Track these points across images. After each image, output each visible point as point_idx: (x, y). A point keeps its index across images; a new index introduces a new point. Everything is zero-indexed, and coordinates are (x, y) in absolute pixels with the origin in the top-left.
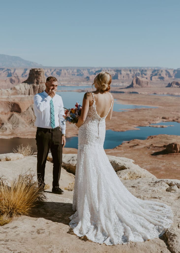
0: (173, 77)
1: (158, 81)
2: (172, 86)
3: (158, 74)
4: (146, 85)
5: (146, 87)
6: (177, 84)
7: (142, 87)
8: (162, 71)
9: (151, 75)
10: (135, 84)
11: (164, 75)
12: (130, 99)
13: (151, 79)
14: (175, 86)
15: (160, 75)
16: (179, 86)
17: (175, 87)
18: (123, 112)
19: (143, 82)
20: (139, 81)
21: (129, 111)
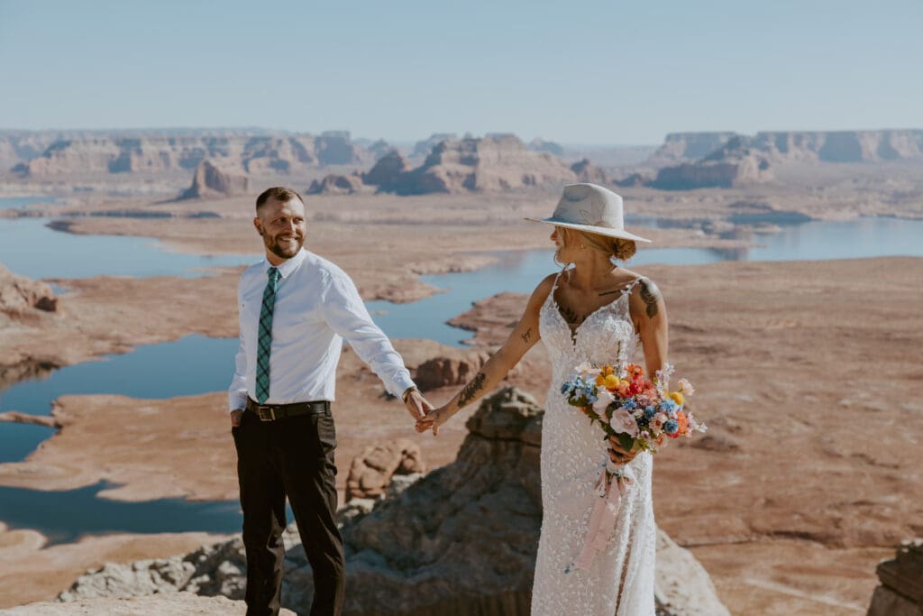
0: (316, 162)
1: (268, 174)
2: (327, 190)
3: (268, 151)
4: (238, 190)
5: (240, 195)
6: (342, 182)
7: (228, 195)
8: (280, 142)
9: (242, 155)
10: (203, 189)
11: (286, 154)
12: (203, 236)
13: (247, 169)
14: (336, 189)
15: (274, 154)
16: (347, 191)
17: (336, 194)
18: (206, 279)
19: (229, 180)
20: (217, 178)
21: (225, 275)
